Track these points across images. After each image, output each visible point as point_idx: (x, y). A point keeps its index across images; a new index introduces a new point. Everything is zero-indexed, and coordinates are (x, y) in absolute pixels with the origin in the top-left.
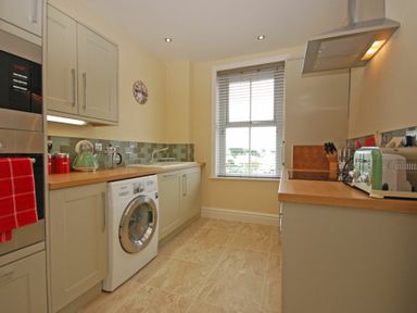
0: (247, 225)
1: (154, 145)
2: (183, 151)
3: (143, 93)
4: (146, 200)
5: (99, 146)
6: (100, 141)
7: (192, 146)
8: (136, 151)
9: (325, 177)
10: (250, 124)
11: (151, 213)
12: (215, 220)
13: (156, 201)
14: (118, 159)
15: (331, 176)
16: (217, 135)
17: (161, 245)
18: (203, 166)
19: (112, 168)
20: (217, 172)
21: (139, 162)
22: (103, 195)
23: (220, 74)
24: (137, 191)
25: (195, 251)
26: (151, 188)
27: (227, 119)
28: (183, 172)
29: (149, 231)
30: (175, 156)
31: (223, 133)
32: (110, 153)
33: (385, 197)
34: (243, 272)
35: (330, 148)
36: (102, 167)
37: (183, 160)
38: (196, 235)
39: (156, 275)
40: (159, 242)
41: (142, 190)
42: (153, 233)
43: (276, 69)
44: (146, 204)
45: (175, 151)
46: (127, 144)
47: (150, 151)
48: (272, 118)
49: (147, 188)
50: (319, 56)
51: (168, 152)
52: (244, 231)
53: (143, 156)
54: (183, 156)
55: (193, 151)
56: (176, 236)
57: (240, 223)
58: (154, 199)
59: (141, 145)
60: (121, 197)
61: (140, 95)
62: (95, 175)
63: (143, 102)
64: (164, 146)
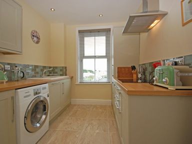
0: (95, 106)
1: (44, 67)
2: (61, 70)
3: (37, 38)
4: (42, 99)
5: (8, 67)
6: (9, 64)
7: (66, 68)
8: (33, 70)
9: (131, 81)
10: (95, 57)
11: (45, 106)
12: (79, 105)
13: (48, 99)
14: (22, 75)
15: (134, 81)
16: (79, 62)
17: (50, 123)
18: (72, 78)
19: (18, 81)
20: (79, 81)
21: (35, 77)
22: (12, 98)
23: (80, 32)
24: (36, 93)
25: (70, 124)
26: (44, 92)
27: (84, 54)
28: (61, 82)
29: (44, 117)
30: (57, 73)
31: (82, 61)
32: (16, 71)
33: (176, 89)
34: (98, 131)
35: (133, 68)
36: (10, 80)
37: (61, 75)
38: (70, 114)
39: (49, 142)
40: (50, 122)
41: (39, 93)
42: (46, 118)
43: (107, 32)
44: (42, 101)
45: (56, 70)
46: (28, 66)
47: (42, 70)
48: (105, 55)
49: (42, 91)
50: (132, 25)
51: (52, 71)
52: (94, 109)
53: (38, 73)
54: (61, 73)
55: (66, 70)
56: (59, 116)
57: (92, 105)
58: (46, 97)
59: (36, 67)
60: (25, 98)
61: (35, 39)
62: (5, 85)
63: (38, 42)
64: (50, 67)
